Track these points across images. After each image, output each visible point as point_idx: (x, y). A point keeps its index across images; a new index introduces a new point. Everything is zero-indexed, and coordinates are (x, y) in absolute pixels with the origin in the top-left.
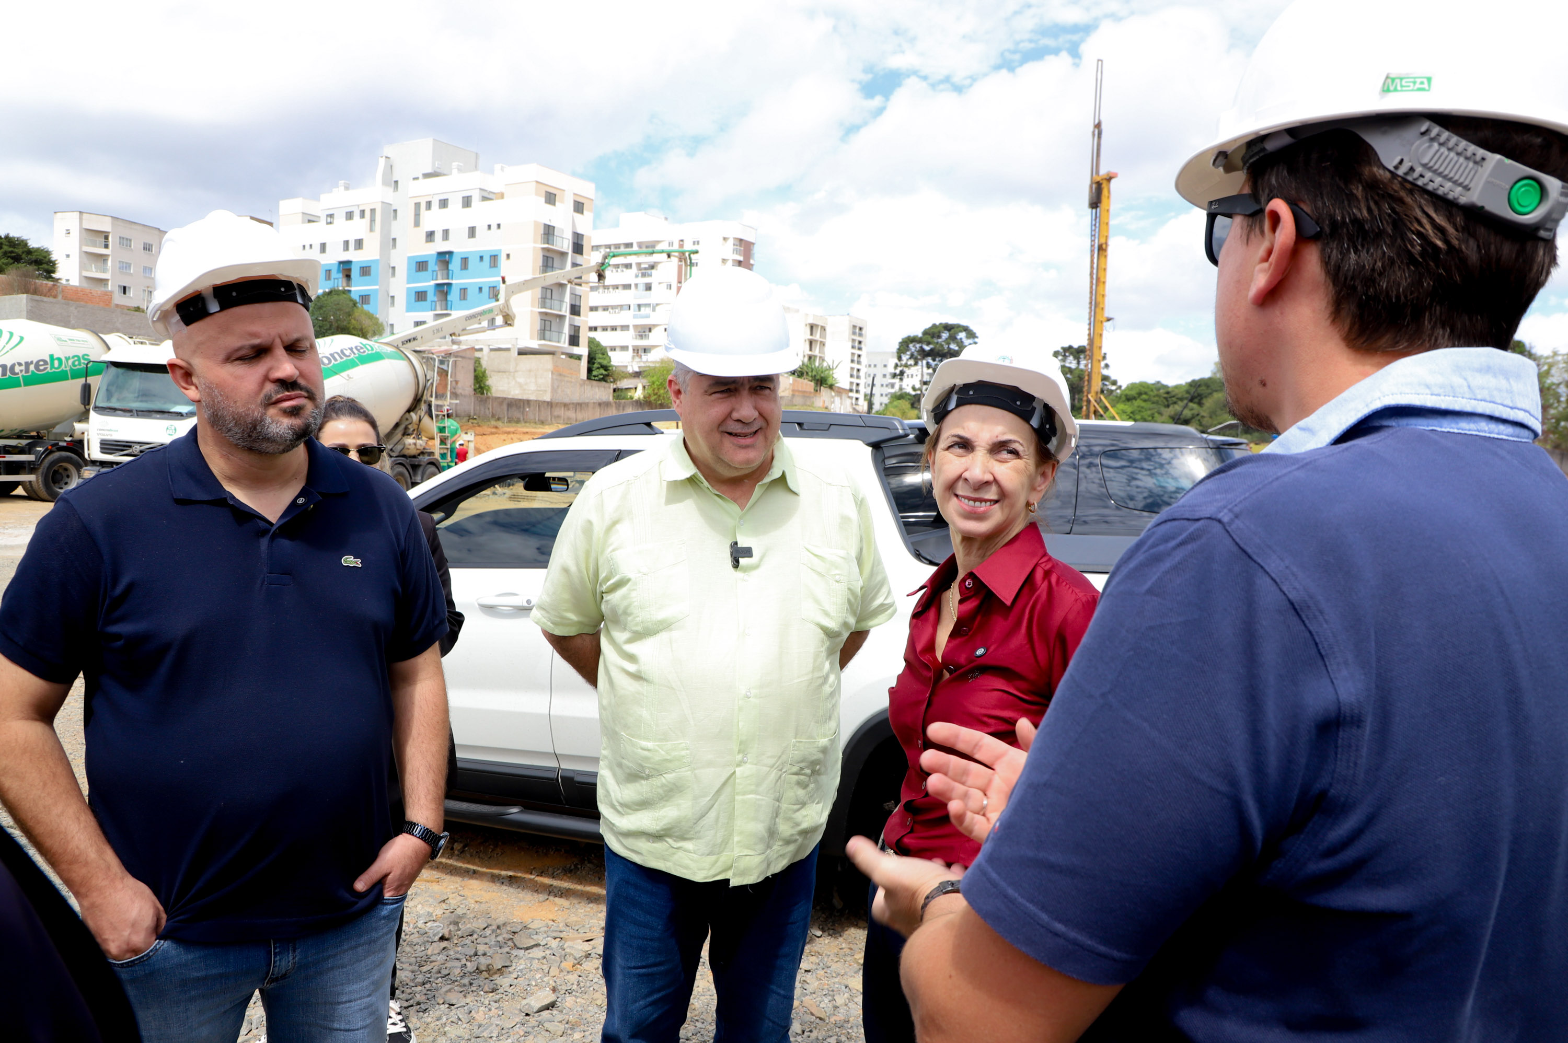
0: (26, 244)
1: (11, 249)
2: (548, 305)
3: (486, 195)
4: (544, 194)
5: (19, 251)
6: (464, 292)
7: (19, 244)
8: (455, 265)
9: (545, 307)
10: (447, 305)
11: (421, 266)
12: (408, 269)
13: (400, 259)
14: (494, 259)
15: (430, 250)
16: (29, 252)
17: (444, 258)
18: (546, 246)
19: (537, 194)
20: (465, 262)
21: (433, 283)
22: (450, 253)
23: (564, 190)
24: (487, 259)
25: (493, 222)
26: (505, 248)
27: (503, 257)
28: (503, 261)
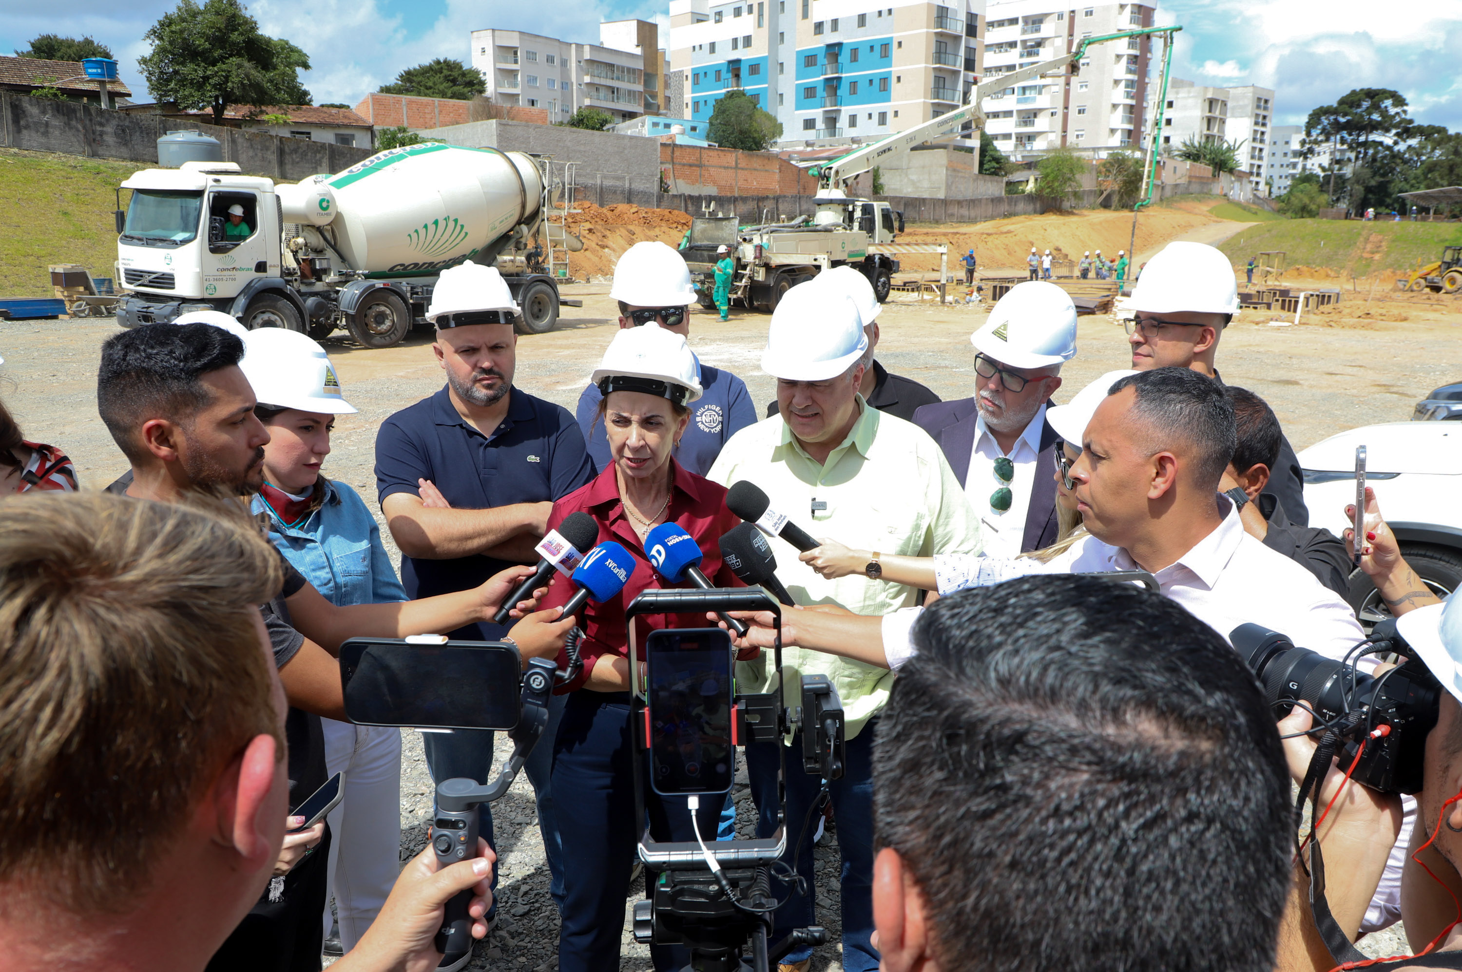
0: (461, 67)
2: (941, 95)
5: (455, 73)
6: (854, 85)
8: (844, 57)
9: (937, 97)
10: (836, 101)
11: (809, 60)
12: (797, 65)
13: (788, 55)
14: (884, 49)
15: (819, 43)
16: (464, 74)
17: (834, 50)
18: (939, 30)
20: (855, 53)
21: (822, 78)
22: (840, 45)
24: (877, 49)
25: (885, 8)
26: (897, 36)
27: (895, 45)
28: (895, 50)
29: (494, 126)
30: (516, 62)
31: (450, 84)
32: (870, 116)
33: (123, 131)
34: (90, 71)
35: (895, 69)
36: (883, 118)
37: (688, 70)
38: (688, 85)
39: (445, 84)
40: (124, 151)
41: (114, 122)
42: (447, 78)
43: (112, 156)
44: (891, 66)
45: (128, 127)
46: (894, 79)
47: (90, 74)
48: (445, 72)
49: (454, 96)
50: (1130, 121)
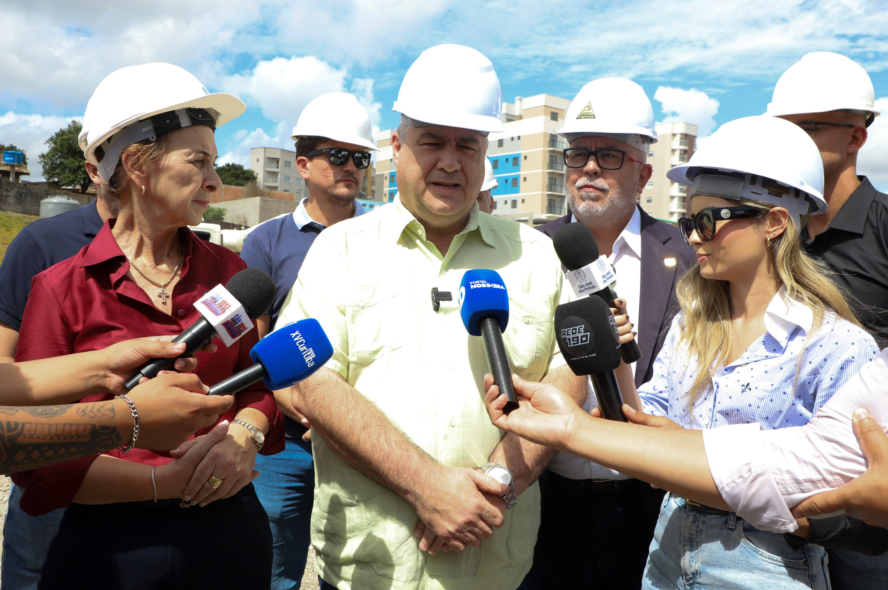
0: (242, 169)
2: (553, 189)
3: (510, 118)
4: (550, 113)
9: (551, 191)
14: (516, 160)
18: (551, 149)
19: (545, 114)
23: (563, 110)
24: (511, 160)
25: (515, 135)
26: (523, 152)
27: (522, 158)
28: (522, 161)
29: (258, 201)
30: (278, 167)
31: (235, 178)
32: (506, 202)
33: (21, 195)
34: (6, 158)
35: (522, 173)
36: (514, 204)
37: (387, 173)
38: (387, 182)
39: (231, 178)
40: (19, 207)
41: (16, 190)
42: (233, 175)
43: (11, 210)
44: (519, 171)
45: (24, 193)
46: (522, 179)
47: (6, 161)
48: (232, 171)
49: (237, 185)
50: (683, 207)
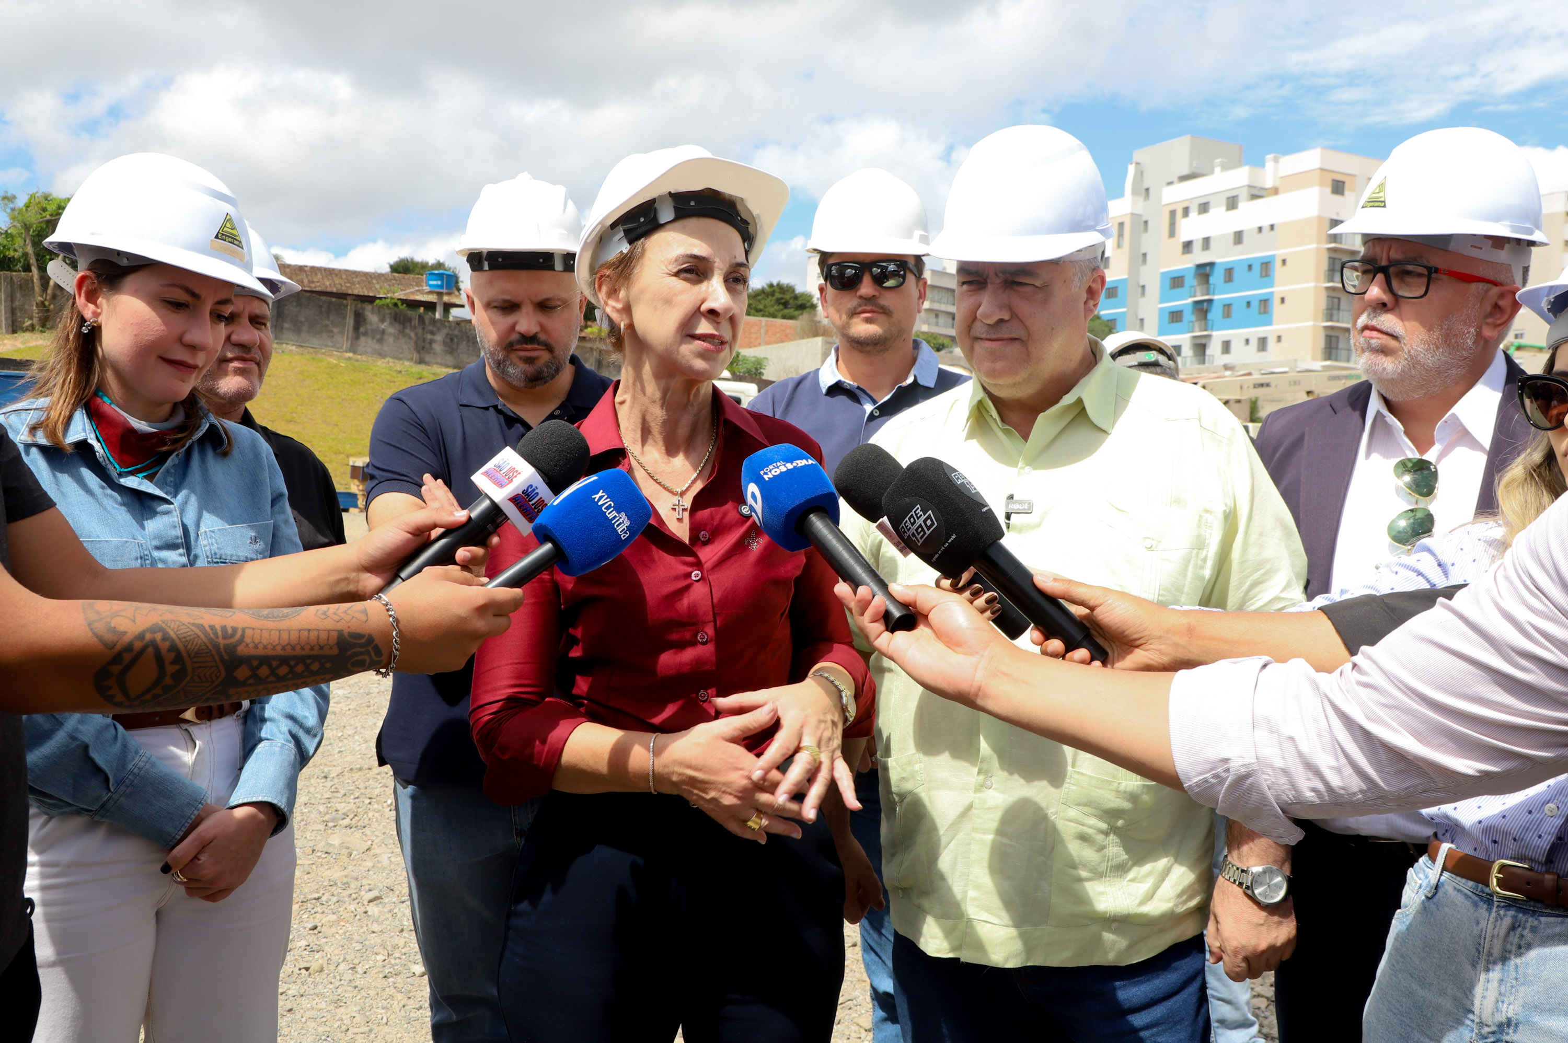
0: (793, 291)
1: (781, 296)
2: (1335, 317)
3: (1256, 192)
4: (1330, 183)
5: (787, 297)
6: (1228, 308)
7: (788, 291)
8: (1217, 278)
9: (1331, 320)
10: (1206, 325)
11: (1177, 282)
12: (1162, 287)
13: (1152, 277)
14: (1266, 267)
15: (1187, 263)
16: (796, 297)
17: (1204, 271)
18: (1331, 245)
19: (1321, 184)
20: (1229, 273)
21: (1190, 300)
22: (1212, 265)
23: (1354, 176)
24: (1257, 268)
25: (1265, 223)
26: (1280, 253)
27: (1278, 263)
28: (1278, 268)
29: (820, 344)
31: (781, 307)
32: (1247, 341)
33: (452, 340)
34: (431, 283)
35: (1278, 290)
36: (1263, 344)
39: (776, 307)
40: (449, 359)
41: (444, 331)
42: (778, 302)
43: (437, 363)
44: (1272, 286)
45: (456, 336)
46: (1277, 301)
47: (430, 286)
48: (778, 295)
49: (784, 317)
